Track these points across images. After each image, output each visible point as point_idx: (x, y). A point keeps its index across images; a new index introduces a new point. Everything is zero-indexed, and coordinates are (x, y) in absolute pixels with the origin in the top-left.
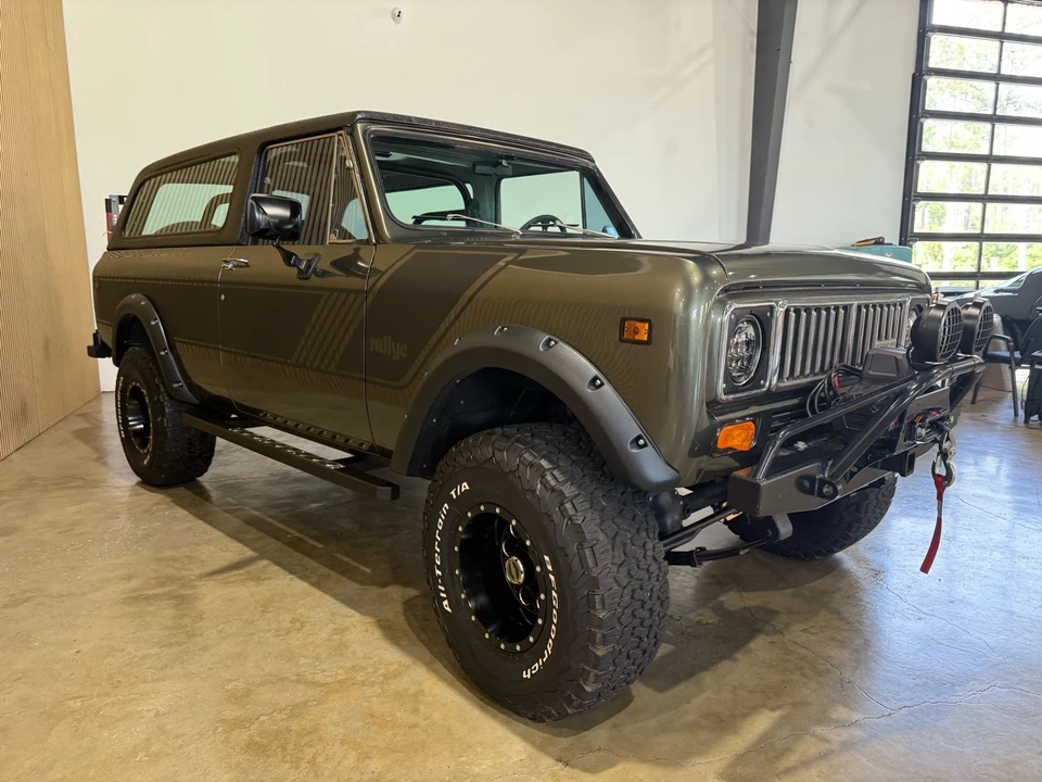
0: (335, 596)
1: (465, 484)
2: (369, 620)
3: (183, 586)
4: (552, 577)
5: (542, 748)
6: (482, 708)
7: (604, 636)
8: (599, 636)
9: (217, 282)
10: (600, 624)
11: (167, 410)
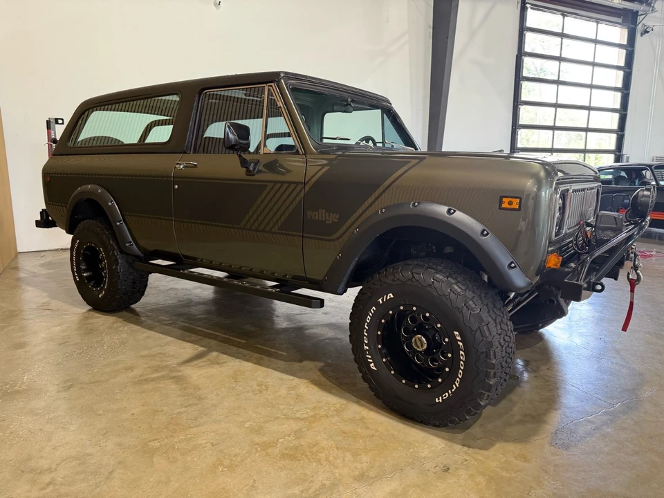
0: (274, 369)
1: (391, 294)
2: (305, 381)
3: (171, 371)
4: (460, 344)
5: (451, 440)
6: (404, 423)
7: (495, 373)
8: (492, 373)
9: (171, 177)
10: (493, 366)
11: (120, 261)
